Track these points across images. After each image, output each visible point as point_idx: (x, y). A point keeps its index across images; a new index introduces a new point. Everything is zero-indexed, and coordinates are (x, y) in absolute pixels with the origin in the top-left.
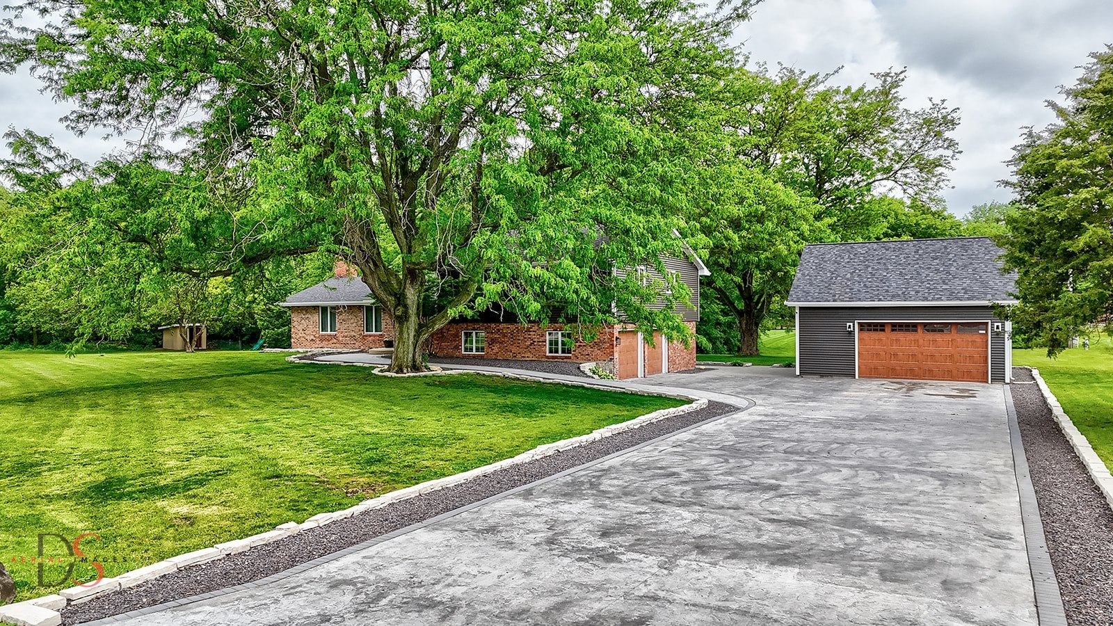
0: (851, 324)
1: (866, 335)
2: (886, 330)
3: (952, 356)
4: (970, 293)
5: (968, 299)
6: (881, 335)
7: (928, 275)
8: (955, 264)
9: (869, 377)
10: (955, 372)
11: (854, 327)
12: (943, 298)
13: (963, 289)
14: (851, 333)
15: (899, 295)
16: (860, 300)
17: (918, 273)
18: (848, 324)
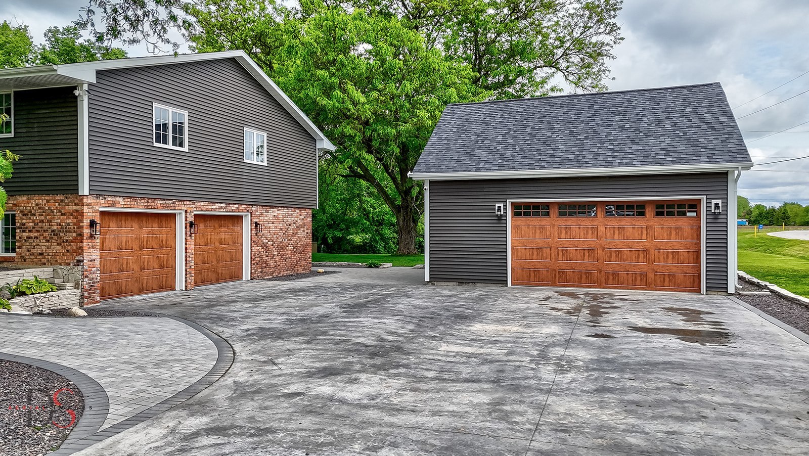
0: (502, 205)
1: (522, 220)
2: (551, 213)
3: (647, 251)
4: (675, 155)
5: (673, 162)
6: (544, 221)
7: (608, 134)
8: (645, 119)
9: (527, 285)
10: (651, 276)
11: (505, 209)
12: (635, 162)
13: (662, 149)
14: (501, 219)
15: (570, 161)
16: (513, 168)
17: (595, 132)
18: (497, 205)
